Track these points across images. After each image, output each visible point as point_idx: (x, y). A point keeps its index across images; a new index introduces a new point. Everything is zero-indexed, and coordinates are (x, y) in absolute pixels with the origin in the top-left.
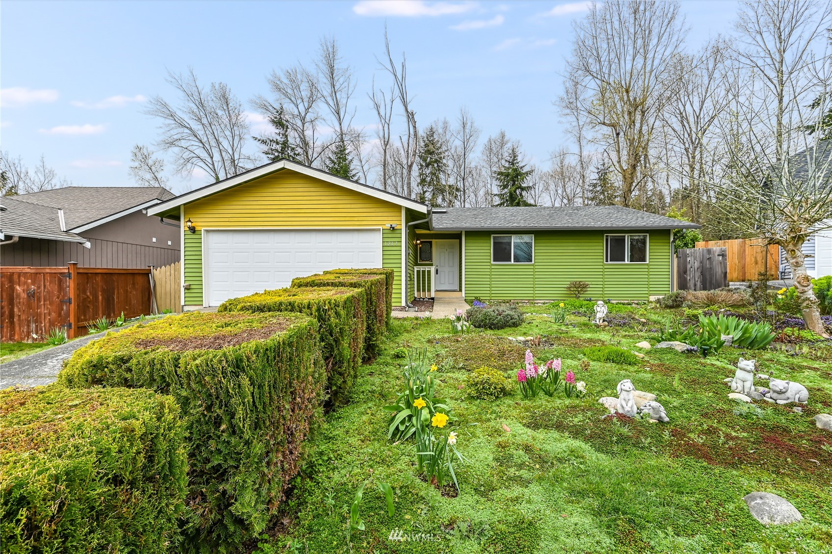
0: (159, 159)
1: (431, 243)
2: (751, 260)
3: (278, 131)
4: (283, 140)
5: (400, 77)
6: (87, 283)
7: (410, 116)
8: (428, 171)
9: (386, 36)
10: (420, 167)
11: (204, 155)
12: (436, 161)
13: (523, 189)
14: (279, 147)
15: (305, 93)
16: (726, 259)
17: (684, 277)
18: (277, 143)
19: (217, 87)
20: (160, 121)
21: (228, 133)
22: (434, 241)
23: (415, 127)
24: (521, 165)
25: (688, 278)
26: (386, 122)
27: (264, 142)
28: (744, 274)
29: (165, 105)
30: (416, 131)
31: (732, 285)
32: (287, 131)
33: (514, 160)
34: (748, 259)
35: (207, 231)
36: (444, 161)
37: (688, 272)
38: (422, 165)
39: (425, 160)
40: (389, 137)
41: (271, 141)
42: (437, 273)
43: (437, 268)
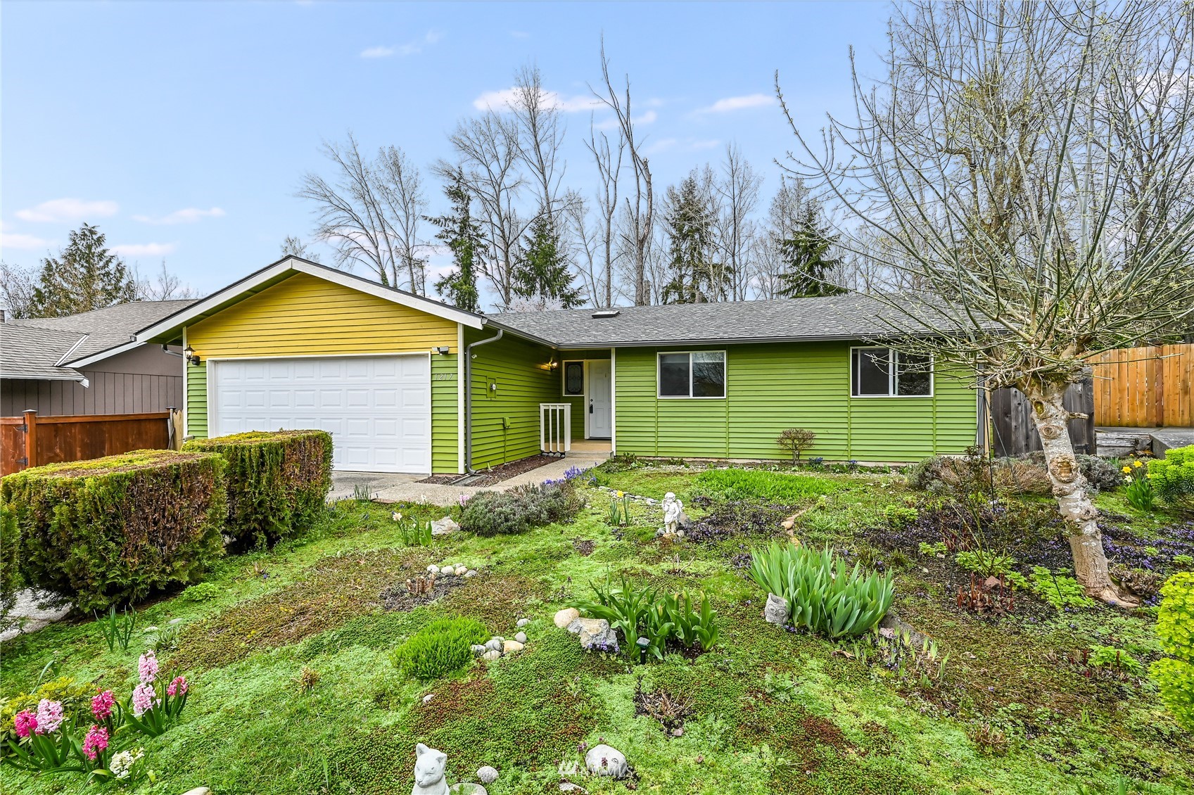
0: (314, 254)
1: (581, 364)
2: (1175, 385)
3: (455, 205)
4: (462, 216)
5: (624, 112)
6: (56, 436)
7: (642, 167)
8: (685, 245)
9: (602, 53)
10: (673, 240)
11: (367, 245)
12: (698, 230)
13: (823, 265)
14: (456, 228)
15: (502, 151)
16: (1091, 390)
17: (1006, 422)
18: (454, 222)
19: (387, 151)
20: (314, 204)
21: (401, 213)
22: (586, 362)
23: (649, 183)
24: (820, 227)
25: (1014, 424)
26: (611, 180)
27: (436, 222)
28: (1161, 411)
29: (321, 184)
30: (650, 189)
31: (1103, 439)
32: (468, 203)
33: (809, 220)
34: (1168, 383)
35: (216, 362)
36: (709, 229)
37: (1013, 413)
38: (675, 237)
39: (680, 230)
40: (615, 201)
41: (446, 220)
42: (591, 411)
43: (591, 403)
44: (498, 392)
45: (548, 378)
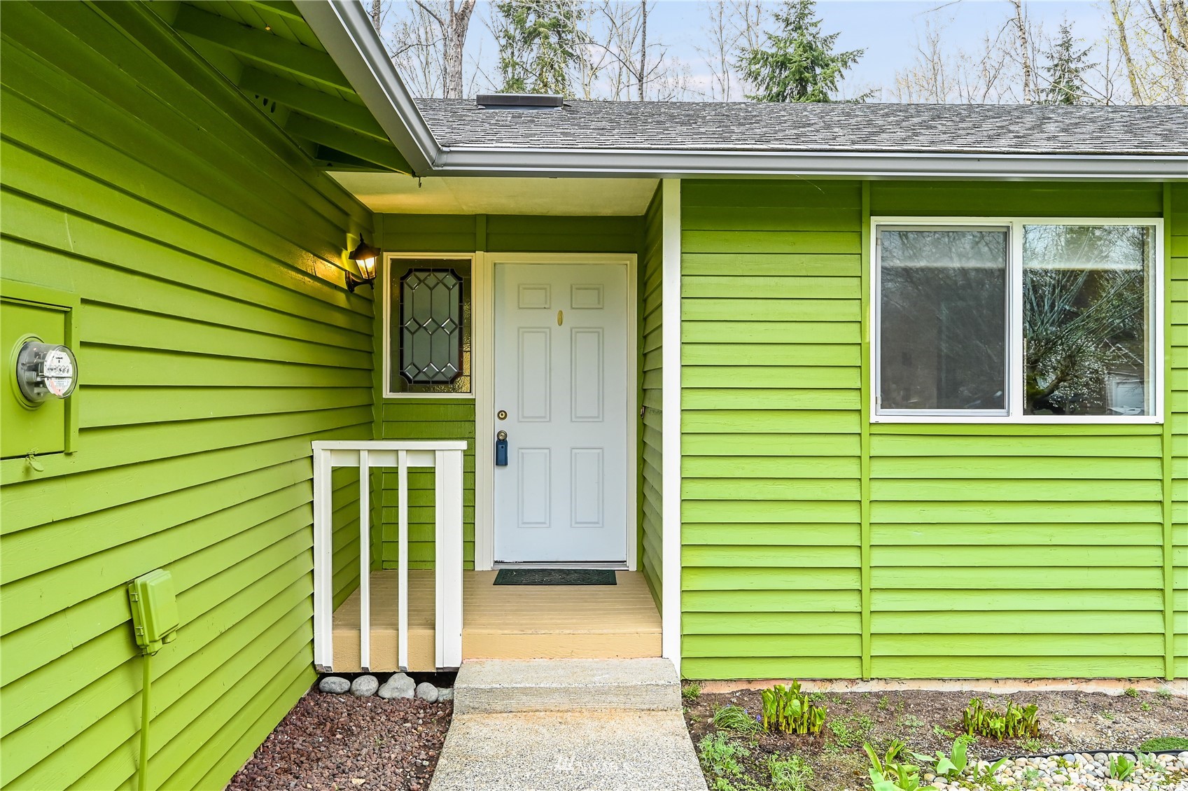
1: (461, 273)
8: (529, 56)
10: (503, 42)
12: (557, 26)
33: (802, 16)
36: (580, 26)
38: (509, 37)
39: (521, 22)
42: (501, 459)
43: (501, 425)
44: (89, 410)
45: (340, 320)
